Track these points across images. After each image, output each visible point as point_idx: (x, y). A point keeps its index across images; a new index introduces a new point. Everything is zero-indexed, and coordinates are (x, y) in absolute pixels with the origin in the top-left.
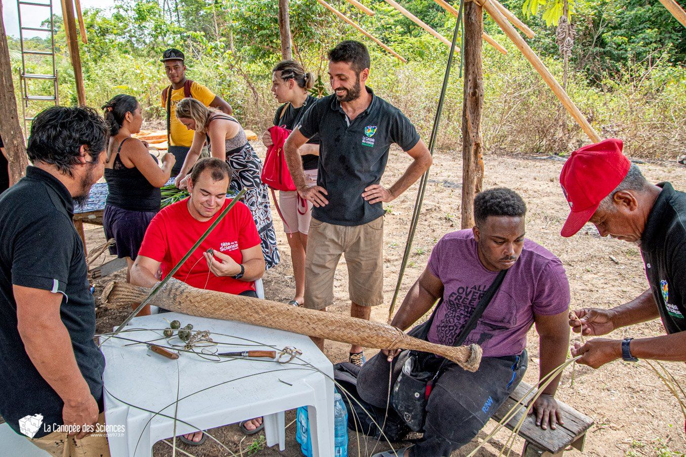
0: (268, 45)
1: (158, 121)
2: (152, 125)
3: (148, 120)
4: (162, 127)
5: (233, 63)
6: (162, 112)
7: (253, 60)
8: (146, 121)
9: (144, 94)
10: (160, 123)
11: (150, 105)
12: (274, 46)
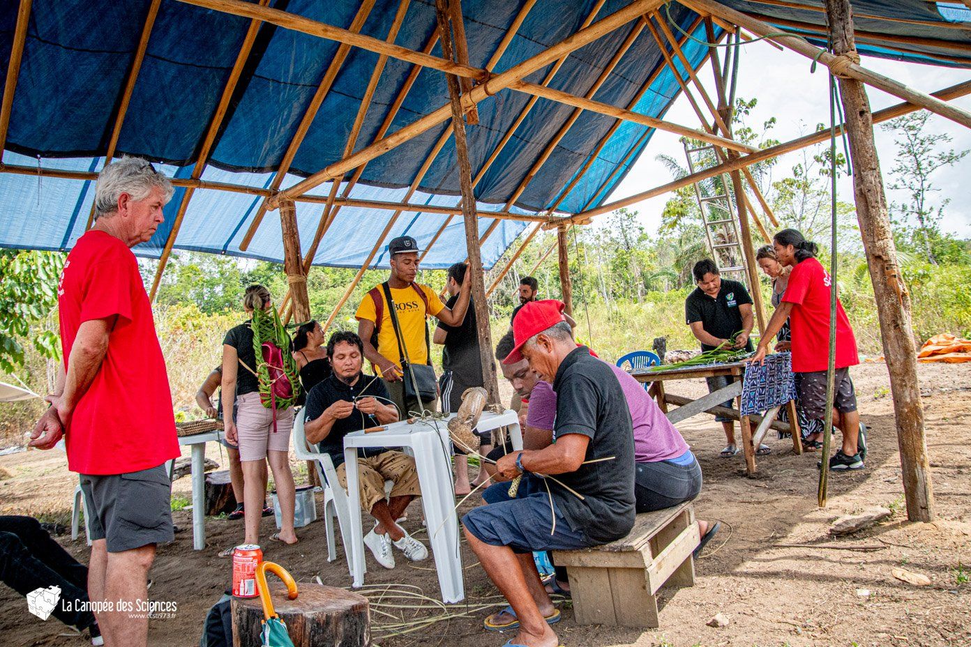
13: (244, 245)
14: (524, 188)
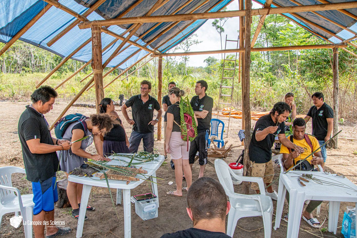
0: (319, 72)
1: (259, 108)
2: (256, 109)
3: (254, 107)
4: (261, 110)
5: (300, 81)
6: (261, 103)
7: (311, 79)
8: (253, 107)
9: (253, 95)
10: (260, 109)
11: (256, 99)
12: (323, 73)
13: (50, 44)
14: (157, 38)
